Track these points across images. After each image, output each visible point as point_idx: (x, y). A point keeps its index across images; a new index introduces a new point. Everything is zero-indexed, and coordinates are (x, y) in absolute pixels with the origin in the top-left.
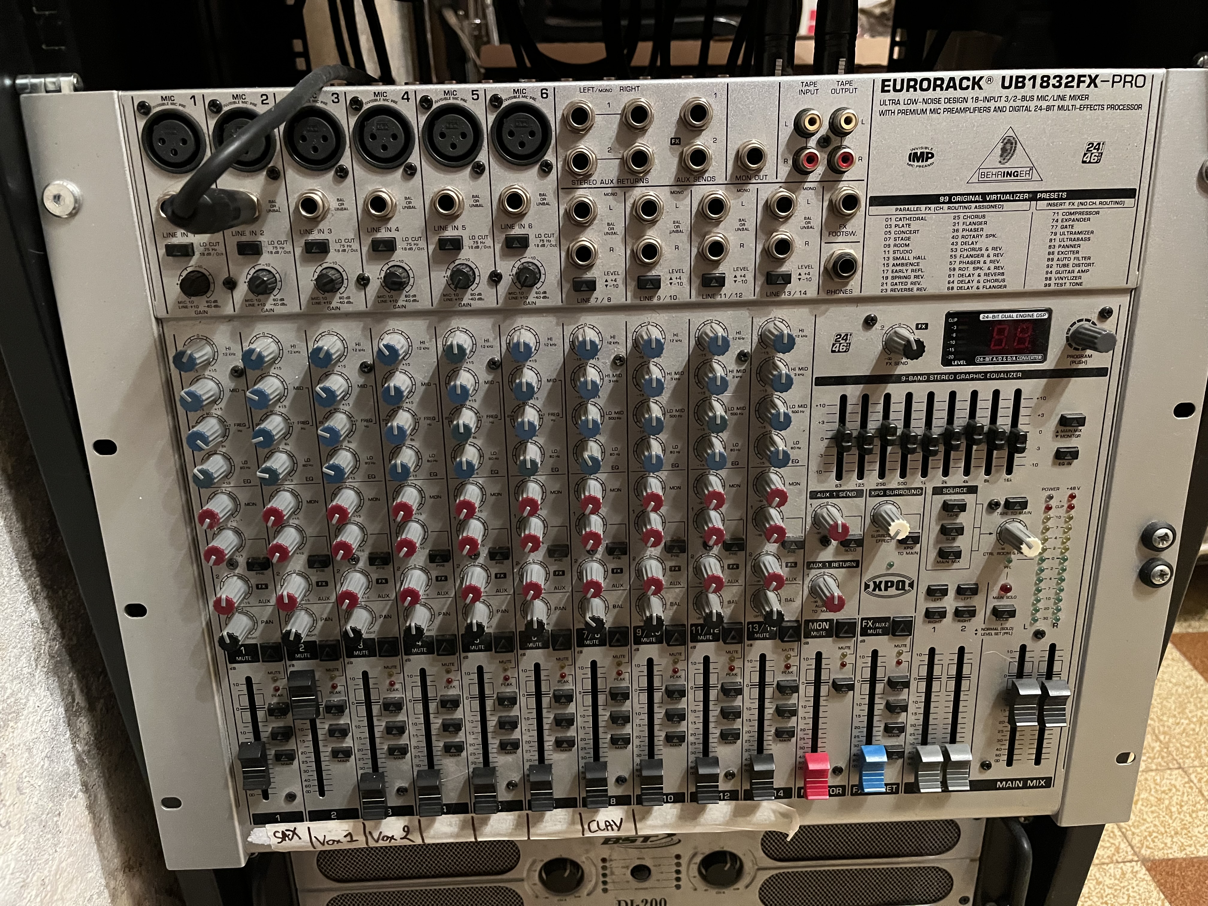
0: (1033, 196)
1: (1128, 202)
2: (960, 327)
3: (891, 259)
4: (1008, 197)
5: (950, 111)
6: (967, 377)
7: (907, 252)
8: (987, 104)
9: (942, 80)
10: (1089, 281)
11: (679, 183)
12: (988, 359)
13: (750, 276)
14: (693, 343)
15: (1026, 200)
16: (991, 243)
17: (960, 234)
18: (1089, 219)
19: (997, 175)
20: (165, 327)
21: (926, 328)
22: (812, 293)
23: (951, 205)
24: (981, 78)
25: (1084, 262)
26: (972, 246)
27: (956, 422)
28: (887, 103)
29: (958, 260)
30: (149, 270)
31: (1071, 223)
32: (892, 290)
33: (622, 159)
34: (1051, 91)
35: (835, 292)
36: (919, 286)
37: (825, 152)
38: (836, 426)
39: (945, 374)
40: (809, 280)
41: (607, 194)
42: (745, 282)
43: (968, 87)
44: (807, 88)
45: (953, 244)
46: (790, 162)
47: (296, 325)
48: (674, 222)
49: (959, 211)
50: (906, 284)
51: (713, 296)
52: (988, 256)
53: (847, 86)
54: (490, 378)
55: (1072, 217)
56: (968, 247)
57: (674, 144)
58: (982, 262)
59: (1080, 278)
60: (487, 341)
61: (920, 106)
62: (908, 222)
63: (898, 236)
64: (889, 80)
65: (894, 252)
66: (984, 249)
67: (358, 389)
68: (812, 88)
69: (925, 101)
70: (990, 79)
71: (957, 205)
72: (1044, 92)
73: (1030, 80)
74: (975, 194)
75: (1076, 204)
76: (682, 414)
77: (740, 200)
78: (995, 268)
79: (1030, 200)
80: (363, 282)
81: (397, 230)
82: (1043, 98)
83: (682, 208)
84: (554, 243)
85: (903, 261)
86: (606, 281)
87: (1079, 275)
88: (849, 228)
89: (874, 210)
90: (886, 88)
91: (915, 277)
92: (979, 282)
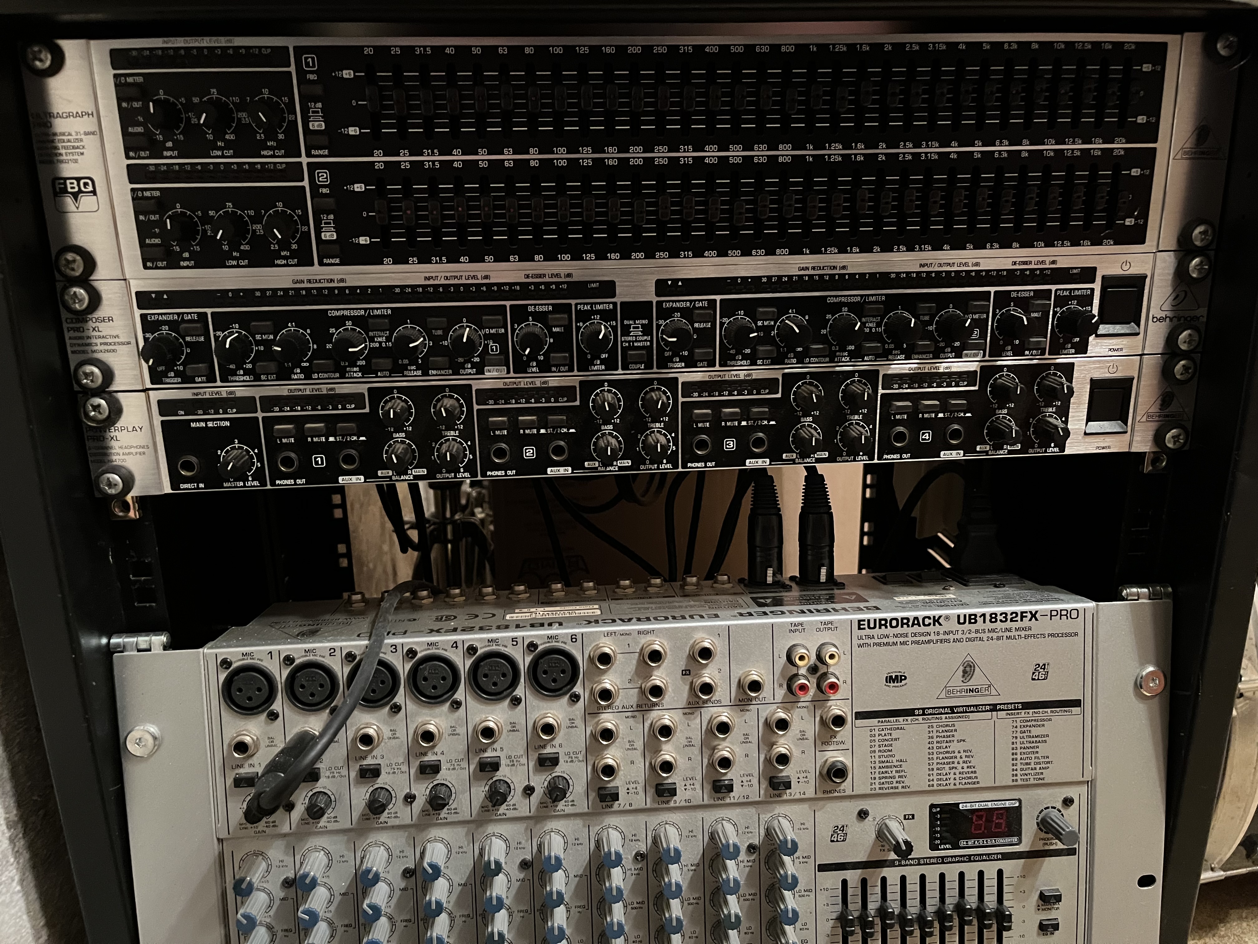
0: (994, 708)
1: (1076, 710)
2: (943, 816)
3: (877, 762)
4: (972, 709)
5: (917, 643)
6: (954, 860)
7: (891, 756)
8: (946, 637)
9: (908, 619)
10: (1049, 776)
11: (690, 706)
12: (970, 843)
13: (755, 781)
14: (706, 839)
15: (987, 711)
16: (961, 746)
17: (935, 740)
18: (1043, 725)
19: (960, 691)
20: (224, 845)
21: (913, 818)
22: (810, 793)
23: (925, 717)
24: (940, 617)
25: (1044, 760)
26: (946, 750)
27: (948, 900)
28: (864, 637)
29: (935, 761)
30: (216, 798)
31: (1028, 728)
32: (880, 789)
33: (641, 688)
34: (998, 625)
35: (830, 792)
36: (904, 785)
37: (814, 678)
38: (839, 908)
39: (933, 858)
40: (808, 782)
41: (628, 717)
42: (752, 786)
43: (930, 624)
44: (796, 628)
45: (929, 748)
46: (785, 686)
47: (346, 838)
48: (687, 738)
49: (932, 721)
50: (892, 783)
51: (723, 799)
52: (961, 757)
53: (830, 626)
54: (522, 876)
55: (1029, 724)
56: (943, 750)
57: (685, 675)
58: (956, 763)
59: (1042, 773)
60: (520, 843)
61: (891, 640)
62: (889, 732)
63: (881, 743)
64: (864, 620)
65: (879, 757)
66: (956, 752)
67: (399, 892)
68: (800, 627)
69: (896, 636)
70: (947, 618)
71: (930, 716)
72: (993, 626)
73: (980, 617)
74: (945, 708)
75: (1031, 713)
76: (698, 901)
77: (744, 718)
78: (968, 767)
79: (991, 710)
80: (410, 799)
81: (442, 753)
82: (993, 631)
83: (693, 726)
84: (581, 759)
85: (888, 764)
86: (628, 789)
87: (1041, 771)
88: (839, 738)
89: (859, 722)
90: (862, 627)
91: (899, 777)
92: (955, 779)
